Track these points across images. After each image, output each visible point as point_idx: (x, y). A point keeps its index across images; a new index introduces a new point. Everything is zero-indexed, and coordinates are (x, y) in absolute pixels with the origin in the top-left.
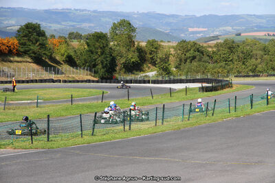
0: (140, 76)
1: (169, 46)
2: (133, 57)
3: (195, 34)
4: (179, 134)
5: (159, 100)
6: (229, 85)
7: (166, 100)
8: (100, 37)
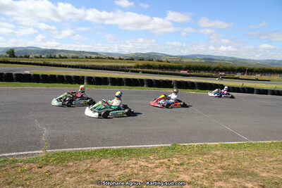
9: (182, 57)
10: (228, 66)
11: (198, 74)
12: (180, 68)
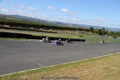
0: (105, 35)
1: (109, 32)
2: (104, 33)
3: (113, 30)
4: (109, 43)
5: (107, 38)
6: (117, 38)
7: (108, 39)
8: (100, 30)
9: (6, 16)
10: (35, 24)
11: (16, 28)
12: (4, 23)
